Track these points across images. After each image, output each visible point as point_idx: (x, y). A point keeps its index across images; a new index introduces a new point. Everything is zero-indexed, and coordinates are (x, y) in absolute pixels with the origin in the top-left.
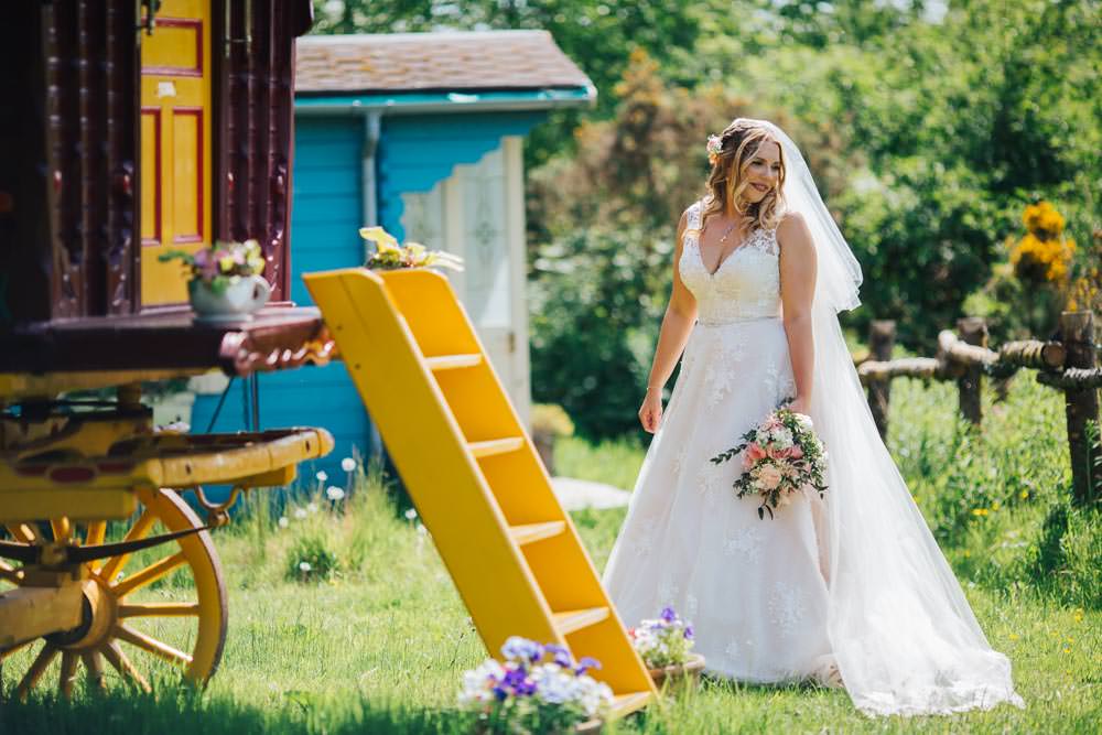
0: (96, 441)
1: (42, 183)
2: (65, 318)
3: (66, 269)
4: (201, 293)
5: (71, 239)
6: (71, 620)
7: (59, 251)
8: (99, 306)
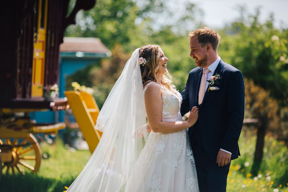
0: (20, 123)
1: (16, 72)
2: (19, 98)
3: (19, 89)
4: (46, 95)
5: (20, 83)
6: (9, 159)
7: (18, 85)
8: (24, 96)
